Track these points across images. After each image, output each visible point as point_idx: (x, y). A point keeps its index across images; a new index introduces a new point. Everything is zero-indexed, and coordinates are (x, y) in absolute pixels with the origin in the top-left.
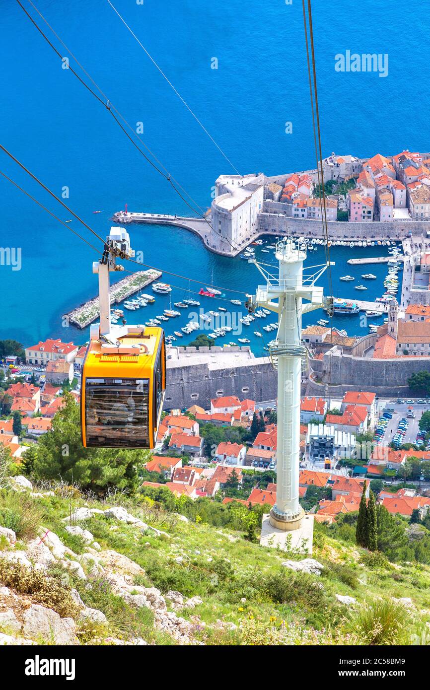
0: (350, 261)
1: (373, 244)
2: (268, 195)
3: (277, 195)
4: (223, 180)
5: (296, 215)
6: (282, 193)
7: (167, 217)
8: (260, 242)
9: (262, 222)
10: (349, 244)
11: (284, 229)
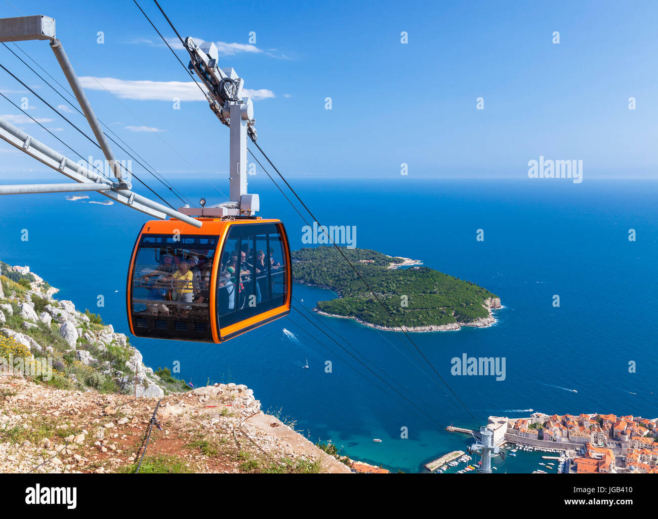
0: (543, 457)
1: (554, 451)
2: (509, 426)
3: (513, 427)
4: (491, 418)
5: (521, 435)
6: (515, 426)
7: (468, 430)
8: (506, 445)
9: (506, 437)
10: (544, 450)
11: (515, 440)
